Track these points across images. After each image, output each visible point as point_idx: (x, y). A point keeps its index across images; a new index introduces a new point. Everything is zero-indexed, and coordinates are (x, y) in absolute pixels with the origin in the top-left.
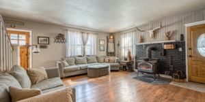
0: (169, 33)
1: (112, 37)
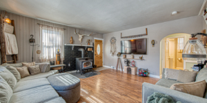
0: (89, 40)
1: (8, 21)
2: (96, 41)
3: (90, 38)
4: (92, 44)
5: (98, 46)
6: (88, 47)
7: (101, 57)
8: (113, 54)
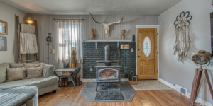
0: (124, 31)
1: (30, 22)
2: (141, 31)
3: (127, 27)
4: (131, 36)
5: (147, 40)
6: (121, 43)
7: (154, 62)
8: (182, 56)
